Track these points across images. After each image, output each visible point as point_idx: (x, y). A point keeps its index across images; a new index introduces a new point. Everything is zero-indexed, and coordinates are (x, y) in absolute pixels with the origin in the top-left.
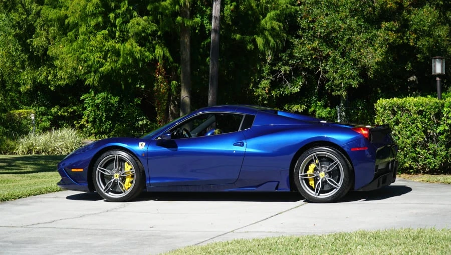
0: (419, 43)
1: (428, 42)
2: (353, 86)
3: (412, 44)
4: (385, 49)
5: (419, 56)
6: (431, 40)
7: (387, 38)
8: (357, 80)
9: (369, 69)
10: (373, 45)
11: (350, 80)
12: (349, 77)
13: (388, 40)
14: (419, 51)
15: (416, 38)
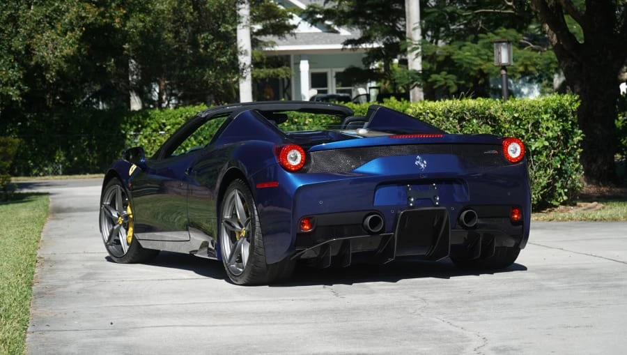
0: (129, 24)
1: (143, 22)
2: (14, 99)
3: (118, 26)
4: (78, 33)
5: (126, 46)
6: (148, 19)
7: (84, 15)
8: (19, 88)
9: (47, 68)
10: (53, 27)
11: (8, 88)
12: (7, 82)
13: (83, 18)
14: (126, 37)
15: (125, 14)
